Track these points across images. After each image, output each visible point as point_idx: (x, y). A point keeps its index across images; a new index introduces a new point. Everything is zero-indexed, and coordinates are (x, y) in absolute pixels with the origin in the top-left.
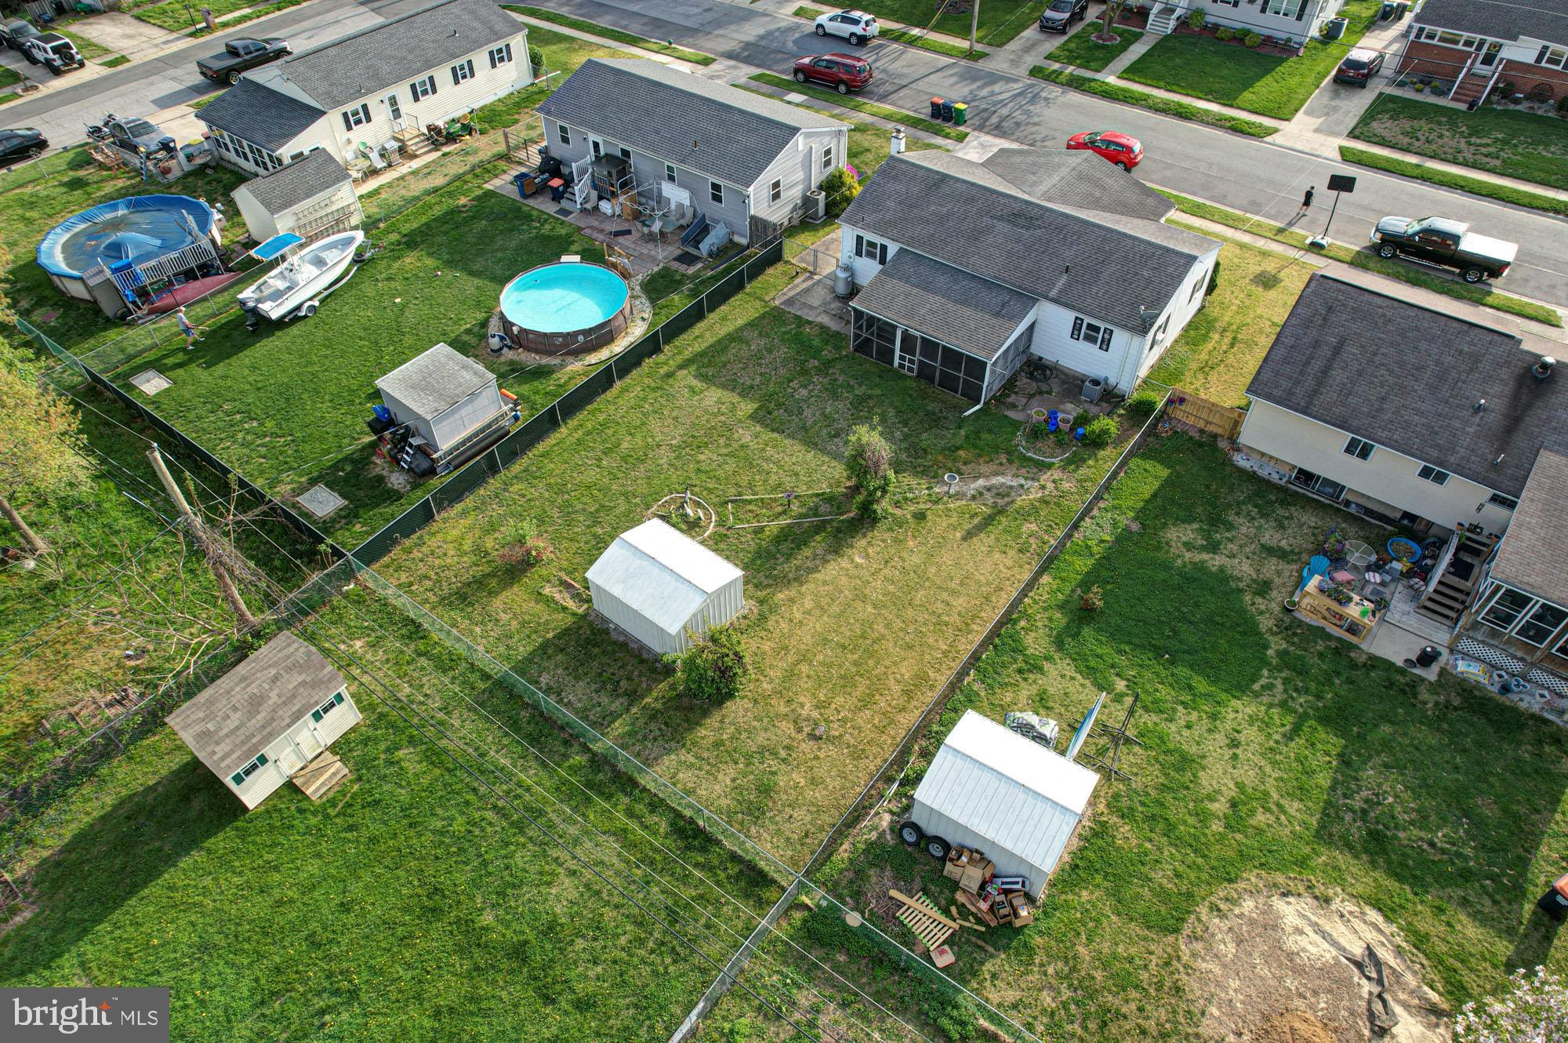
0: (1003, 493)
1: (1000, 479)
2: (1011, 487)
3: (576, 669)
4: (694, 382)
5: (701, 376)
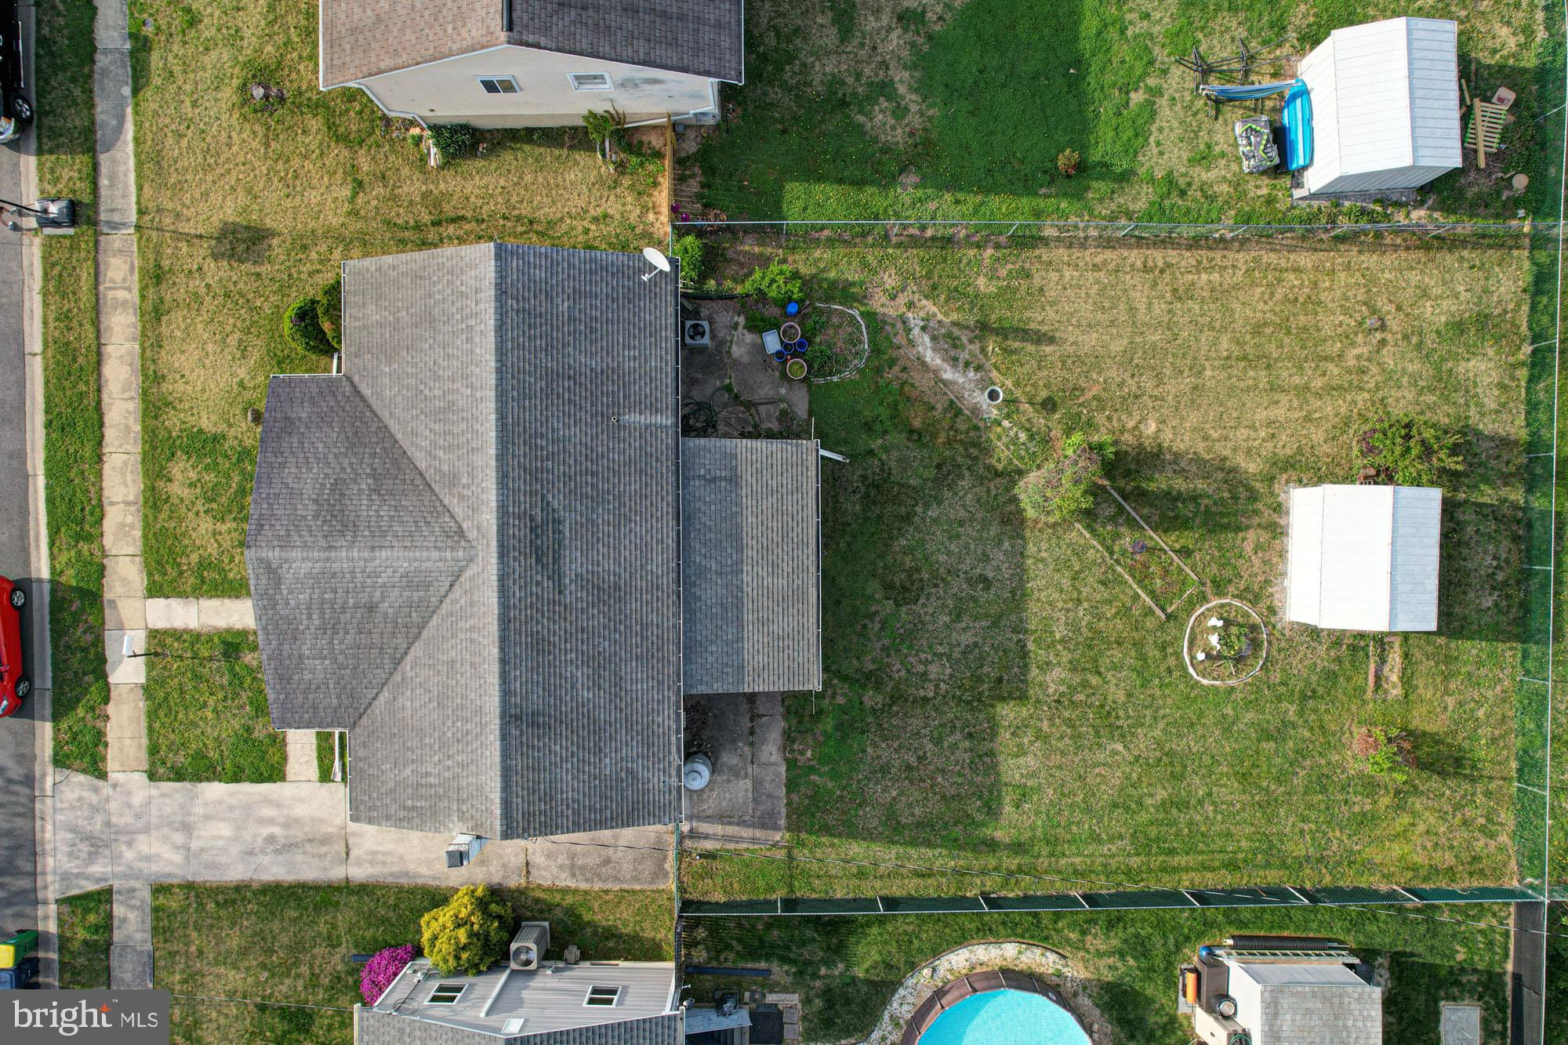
0: (948, 342)
1: (931, 357)
2: (934, 338)
4: (1008, 809)
5: (992, 810)
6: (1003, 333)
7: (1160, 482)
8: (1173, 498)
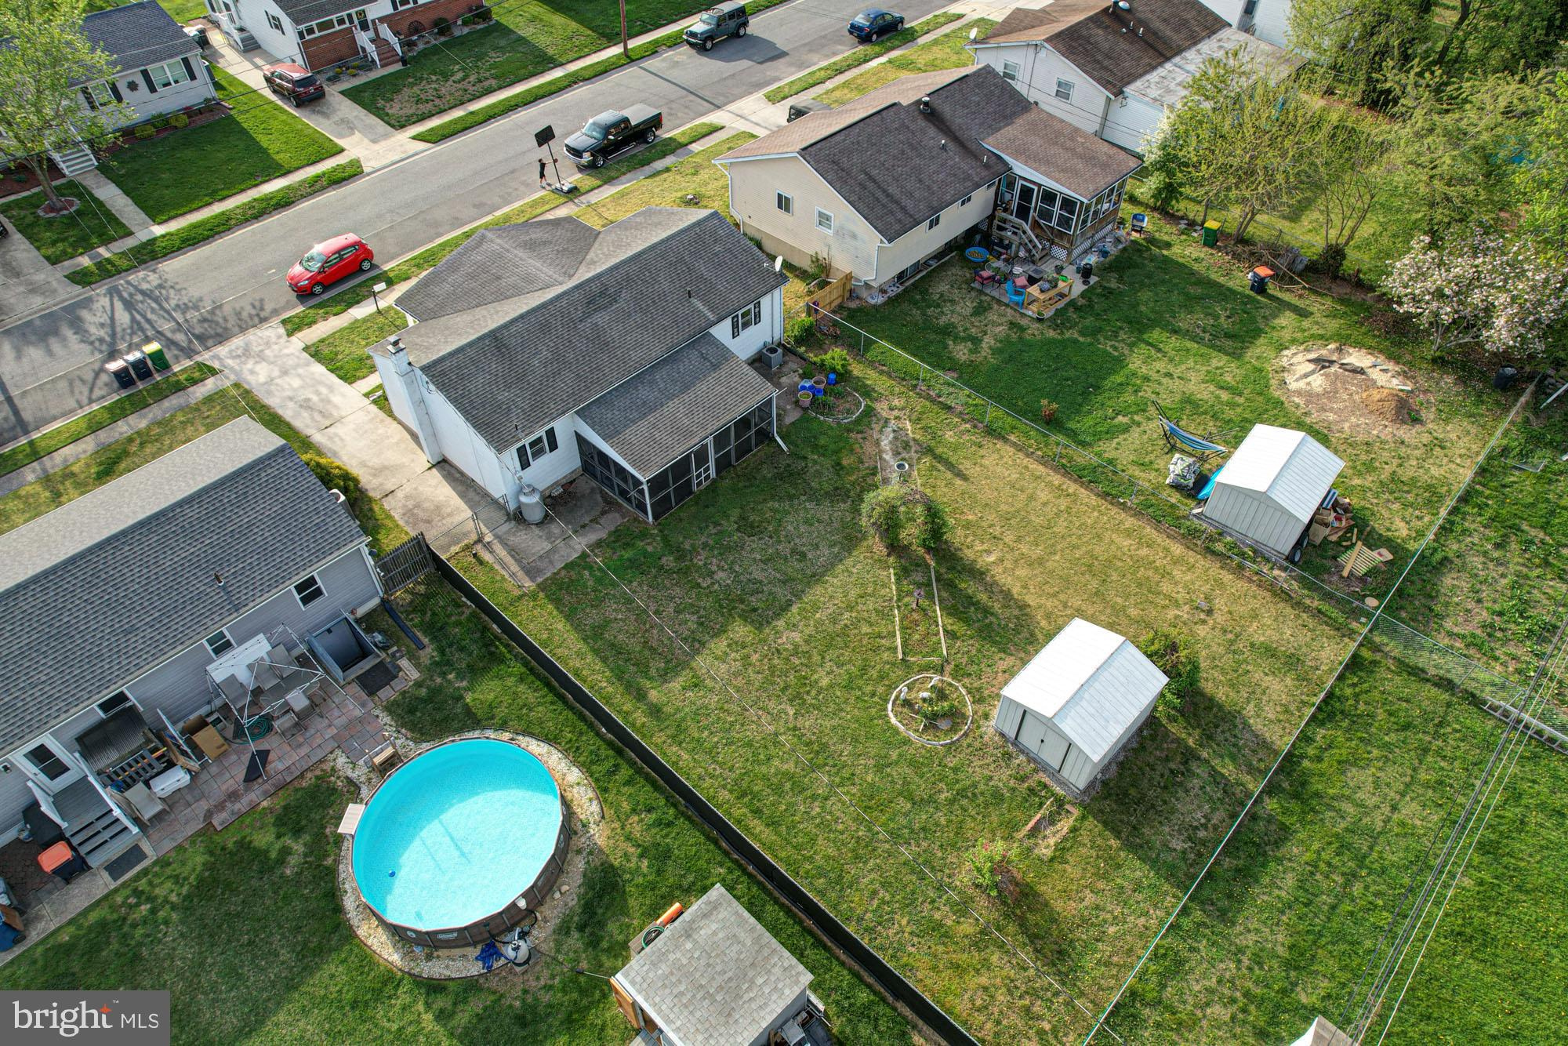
0: (902, 445)
1: (885, 443)
2: (896, 438)
3: (1159, 813)
4: (676, 685)
5: (665, 676)
6: (939, 458)
7: (969, 586)
8: (971, 601)
